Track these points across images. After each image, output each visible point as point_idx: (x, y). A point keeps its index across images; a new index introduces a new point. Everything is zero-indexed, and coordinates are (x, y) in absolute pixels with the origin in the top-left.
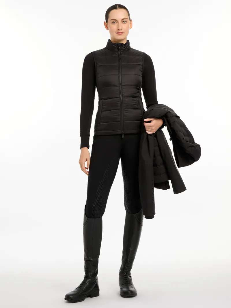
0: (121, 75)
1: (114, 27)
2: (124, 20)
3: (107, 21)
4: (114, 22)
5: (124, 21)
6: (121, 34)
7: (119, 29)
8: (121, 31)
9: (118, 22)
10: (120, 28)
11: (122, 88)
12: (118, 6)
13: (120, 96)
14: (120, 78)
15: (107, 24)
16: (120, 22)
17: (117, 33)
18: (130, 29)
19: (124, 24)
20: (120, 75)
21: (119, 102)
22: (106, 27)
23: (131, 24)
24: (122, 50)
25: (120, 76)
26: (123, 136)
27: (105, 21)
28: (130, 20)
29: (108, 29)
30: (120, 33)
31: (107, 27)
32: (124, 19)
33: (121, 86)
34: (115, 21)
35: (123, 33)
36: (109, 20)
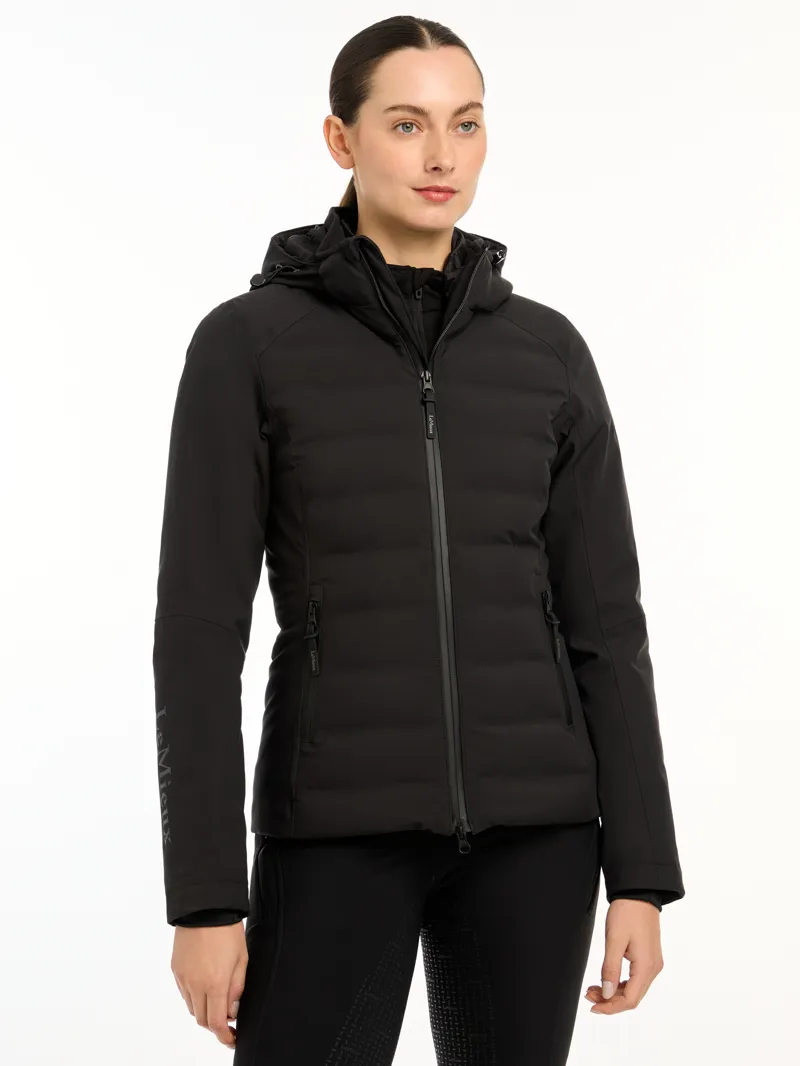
5: (464, 121)
6: (441, 195)
7: (436, 168)
12: (424, 31)
17: (419, 190)
19: (465, 138)
30: (439, 190)
31: (347, 153)
32: (465, 109)
35: (454, 192)
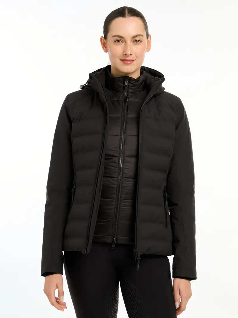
0: (125, 136)
1: (119, 49)
2: (137, 38)
3: (106, 37)
4: (118, 41)
5: (136, 40)
6: (129, 62)
7: (126, 54)
8: (130, 58)
9: (125, 42)
10: (129, 53)
11: (124, 160)
12: (127, 12)
13: (118, 176)
14: (123, 141)
15: (105, 41)
16: (129, 41)
18: (146, 52)
19: (136, 45)
20: (123, 136)
21: (115, 186)
22: (104, 45)
23: (149, 43)
24: (130, 91)
25: (123, 139)
26: (113, 246)
27: (103, 36)
28: (148, 37)
29: (106, 51)
30: (127, 61)
31: (106, 48)
32: (136, 36)
33: (124, 157)
34: (120, 39)
35: (134, 60)
36: (109, 36)
